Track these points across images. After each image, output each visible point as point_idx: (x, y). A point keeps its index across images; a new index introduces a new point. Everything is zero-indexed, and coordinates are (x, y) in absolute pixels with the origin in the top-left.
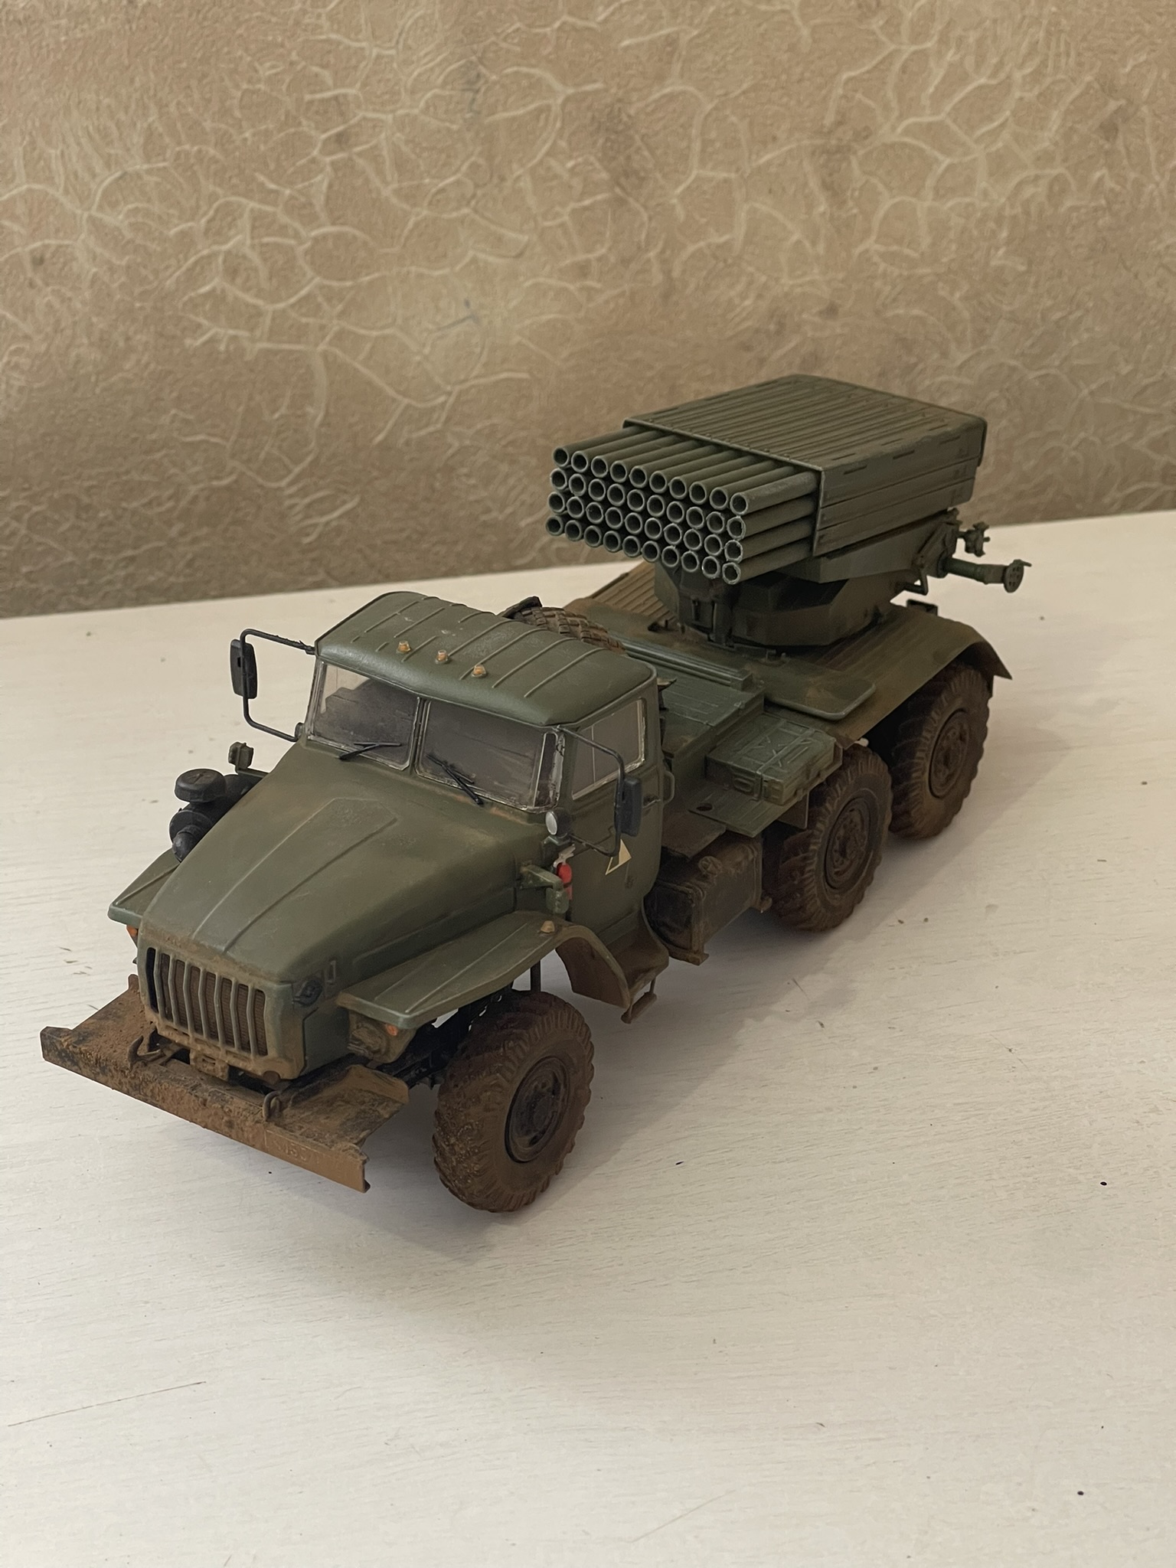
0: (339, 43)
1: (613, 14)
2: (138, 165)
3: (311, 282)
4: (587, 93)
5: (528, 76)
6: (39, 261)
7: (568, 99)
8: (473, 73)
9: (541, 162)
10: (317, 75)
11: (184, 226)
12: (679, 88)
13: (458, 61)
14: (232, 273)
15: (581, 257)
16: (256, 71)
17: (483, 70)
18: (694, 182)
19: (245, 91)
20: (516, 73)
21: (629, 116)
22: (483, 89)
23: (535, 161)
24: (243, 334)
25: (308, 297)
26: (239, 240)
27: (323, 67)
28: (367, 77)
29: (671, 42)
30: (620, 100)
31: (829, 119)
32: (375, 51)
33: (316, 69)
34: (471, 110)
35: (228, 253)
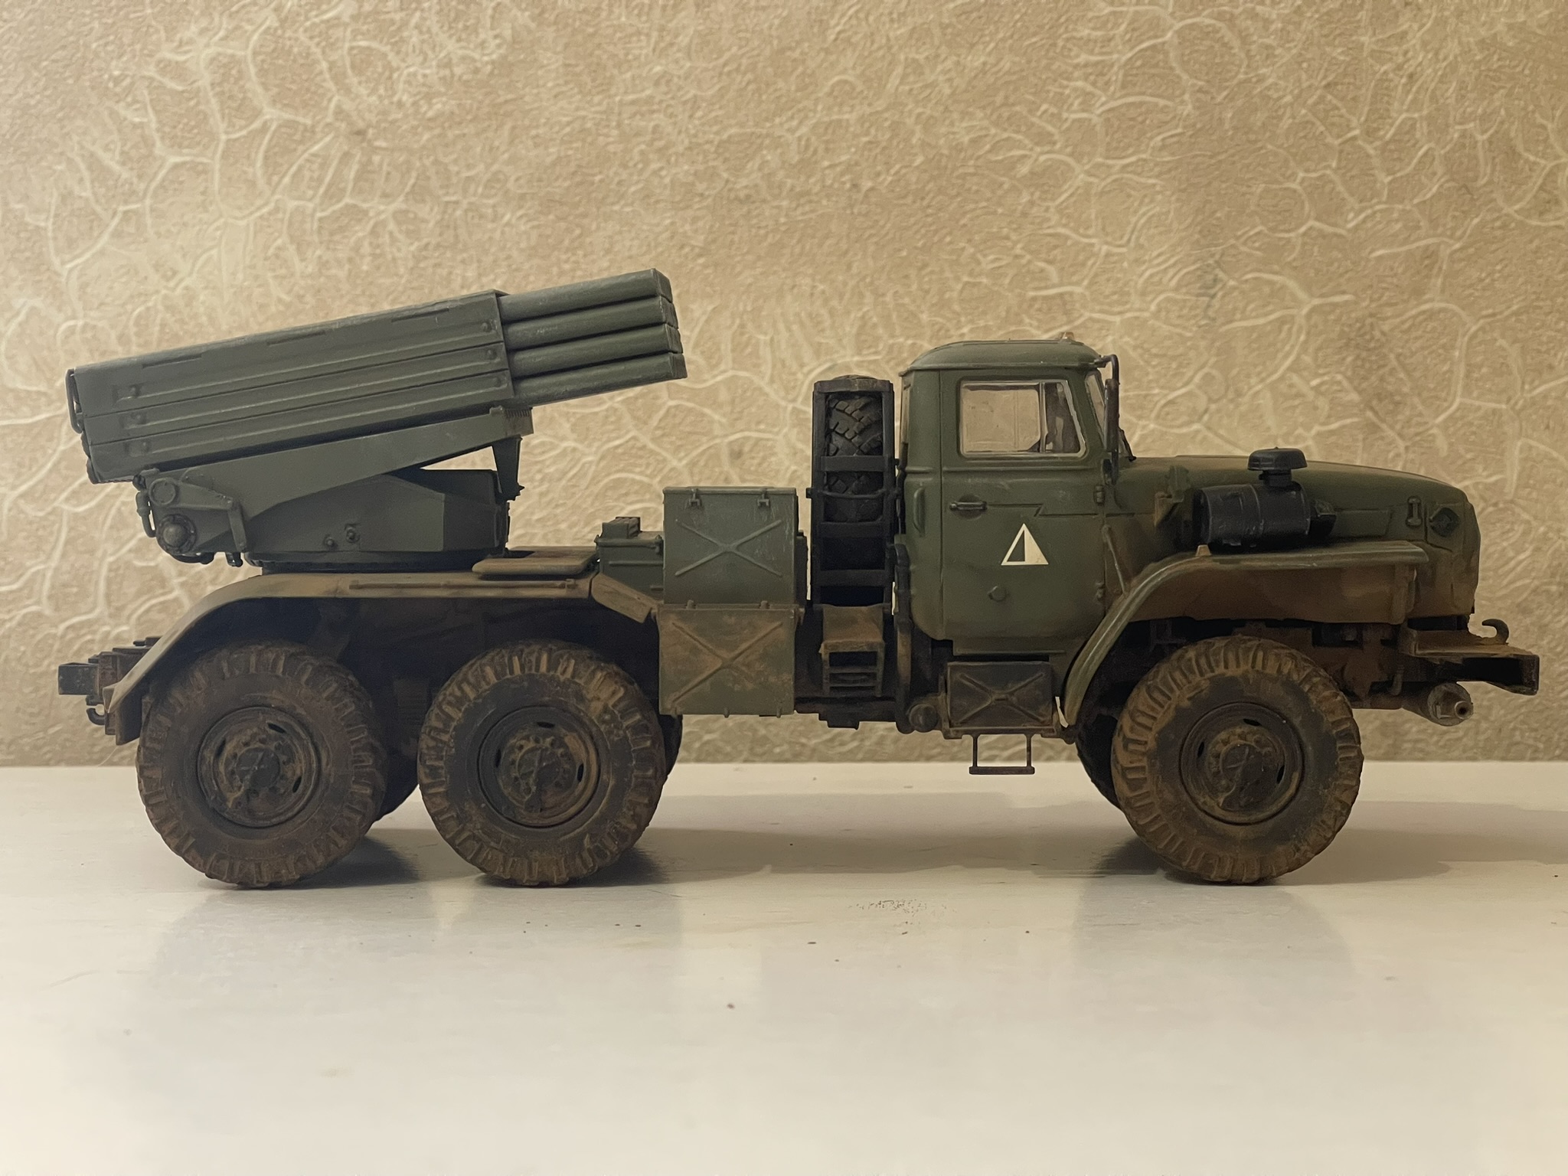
0: (1067, 238)
1: (1364, 221)
2: (848, 357)
4: (1335, 305)
5: (1270, 283)
7: (1314, 310)
8: (1209, 278)
9: (1282, 378)
10: (1042, 271)
12: (1438, 305)
13: (1194, 263)
16: (979, 263)
17: (1221, 275)
18: (1458, 409)
19: (967, 283)
20: (1256, 279)
21: (1383, 333)
22: (1220, 294)
23: (1275, 377)
27: (1050, 262)
28: (1096, 275)
29: (1430, 255)
30: (1371, 315)
32: (1105, 248)
33: (1042, 264)
34: (1206, 316)
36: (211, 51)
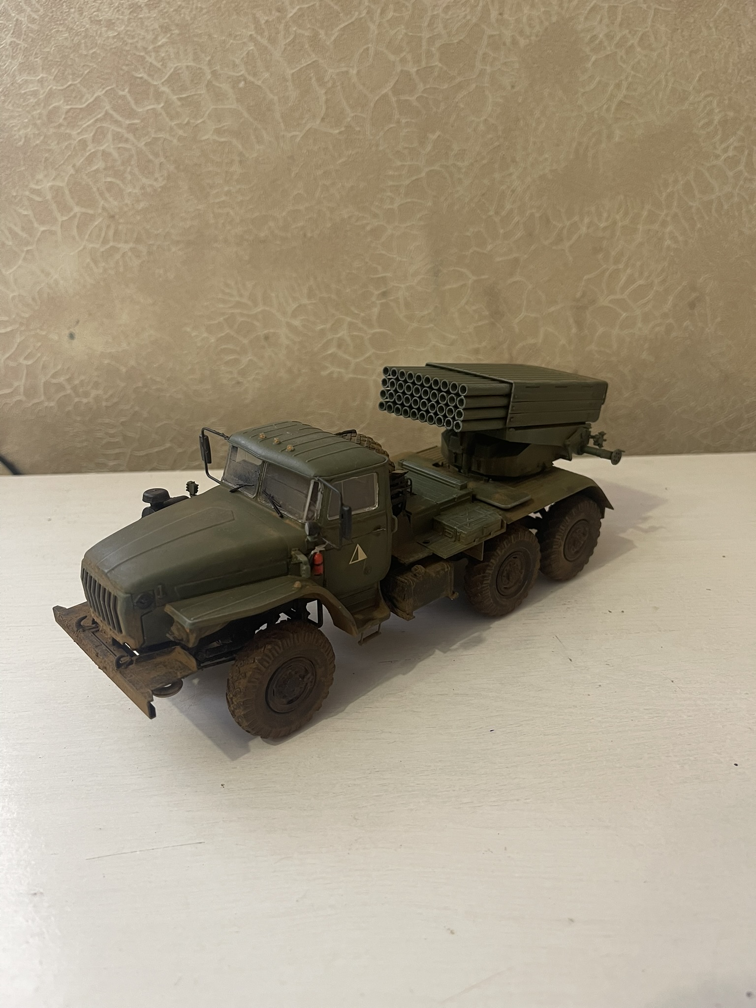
0: (385, 255)
2: (305, 301)
3: (370, 352)
4: (482, 280)
5: (459, 271)
6: (267, 338)
7: (474, 281)
8: (437, 270)
9: (462, 307)
10: (376, 268)
11: (322, 327)
12: (519, 279)
13: (432, 264)
14: (339, 346)
15: (476, 346)
16: (352, 265)
17: (441, 268)
18: (523, 317)
19: (348, 273)
20: (454, 270)
21: (498, 290)
22: (441, 276)
23: (460, 306)
24: (342, 370)
25: (369, 357)
26: (343, 333)
27: (378, 264)
28: (395, 269)
29: (516, 260)
30: (495, 283)
31: (578, 295)
32: (398, 259)
33: (375, 265)
34: (436, 284)
35: (339, 338)
36: (50, 184)
